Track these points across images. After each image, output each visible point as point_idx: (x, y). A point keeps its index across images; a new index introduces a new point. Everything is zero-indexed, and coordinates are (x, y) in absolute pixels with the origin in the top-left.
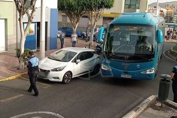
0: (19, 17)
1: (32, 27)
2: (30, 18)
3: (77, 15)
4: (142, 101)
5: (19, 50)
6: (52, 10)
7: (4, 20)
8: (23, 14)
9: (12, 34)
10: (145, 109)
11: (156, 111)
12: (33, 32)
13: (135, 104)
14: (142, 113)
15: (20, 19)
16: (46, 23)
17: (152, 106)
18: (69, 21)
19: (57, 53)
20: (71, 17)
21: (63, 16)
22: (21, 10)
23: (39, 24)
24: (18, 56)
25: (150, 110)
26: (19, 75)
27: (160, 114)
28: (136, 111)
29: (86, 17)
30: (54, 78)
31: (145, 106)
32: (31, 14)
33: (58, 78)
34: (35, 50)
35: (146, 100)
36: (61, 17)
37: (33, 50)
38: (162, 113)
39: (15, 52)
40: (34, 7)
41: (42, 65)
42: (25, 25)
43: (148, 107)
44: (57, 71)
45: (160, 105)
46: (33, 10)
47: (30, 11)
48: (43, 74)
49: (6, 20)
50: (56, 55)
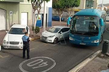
0: (33, 11)
1: (40, 16)
2: (39, 12)
3: (62, 10)
4: (93, 53)
5: (33, 27)
6: (49, 8)
7: (27, 13)
8: (36, 10)
9: (30, 19)
10: (95, 58)
11: (101, 59)
12: (40, 18)
13: (90, 55)
14: (93, 59)
15: (34, 13)
16: (46, 14)
17: (99, 56)
18: (57, 13)
19: (51, 29)
20: (58, 11)
21: (55, 11)
22: (34, 8)
23: (43, 15)
24: (33, 30)
25: (98, 58)
26: (33, 39)
27: (103, 60)
28: (90, 58)
29: (66, 11)
30: (50, 41)
31: (95, 56)
32: (39, 10)
33: (51, 41)
34: (41, 27)
35: (96, 53)
36: (54, 11)
37: (40, 27)
38: (104, 60)
39: (32, 28)
40: (40, 7)
41: (44, 34)
42: (37, 15)
43: (97, 56)
44: (51, 37)
45: (103, 55)
46: (40, 8)
47: (39, 9)
48: (44, 39)
49: (28, 13)
50: (51, 30)
